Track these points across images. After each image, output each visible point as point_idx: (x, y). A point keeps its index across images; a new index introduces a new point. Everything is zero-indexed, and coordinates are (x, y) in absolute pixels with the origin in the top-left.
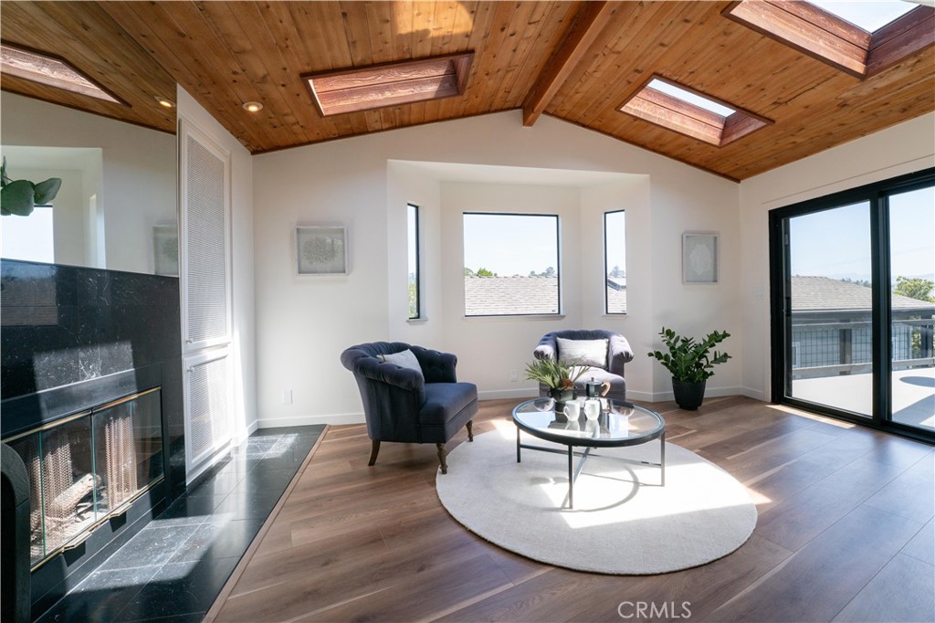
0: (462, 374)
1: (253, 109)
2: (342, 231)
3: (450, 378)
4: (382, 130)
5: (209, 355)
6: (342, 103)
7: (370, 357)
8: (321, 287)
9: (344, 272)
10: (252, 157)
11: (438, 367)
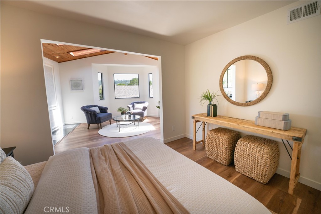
0: (109, 111)
1: (57, 57)
2: (82, 80)
3: (106, 112)
4: (90, 57)
5: (53, 108)
6: (78, 53)
7: (87, 108)
8: (77, 93)
9: (83, 90)
10: (58, 64)
11: (103, 110)
